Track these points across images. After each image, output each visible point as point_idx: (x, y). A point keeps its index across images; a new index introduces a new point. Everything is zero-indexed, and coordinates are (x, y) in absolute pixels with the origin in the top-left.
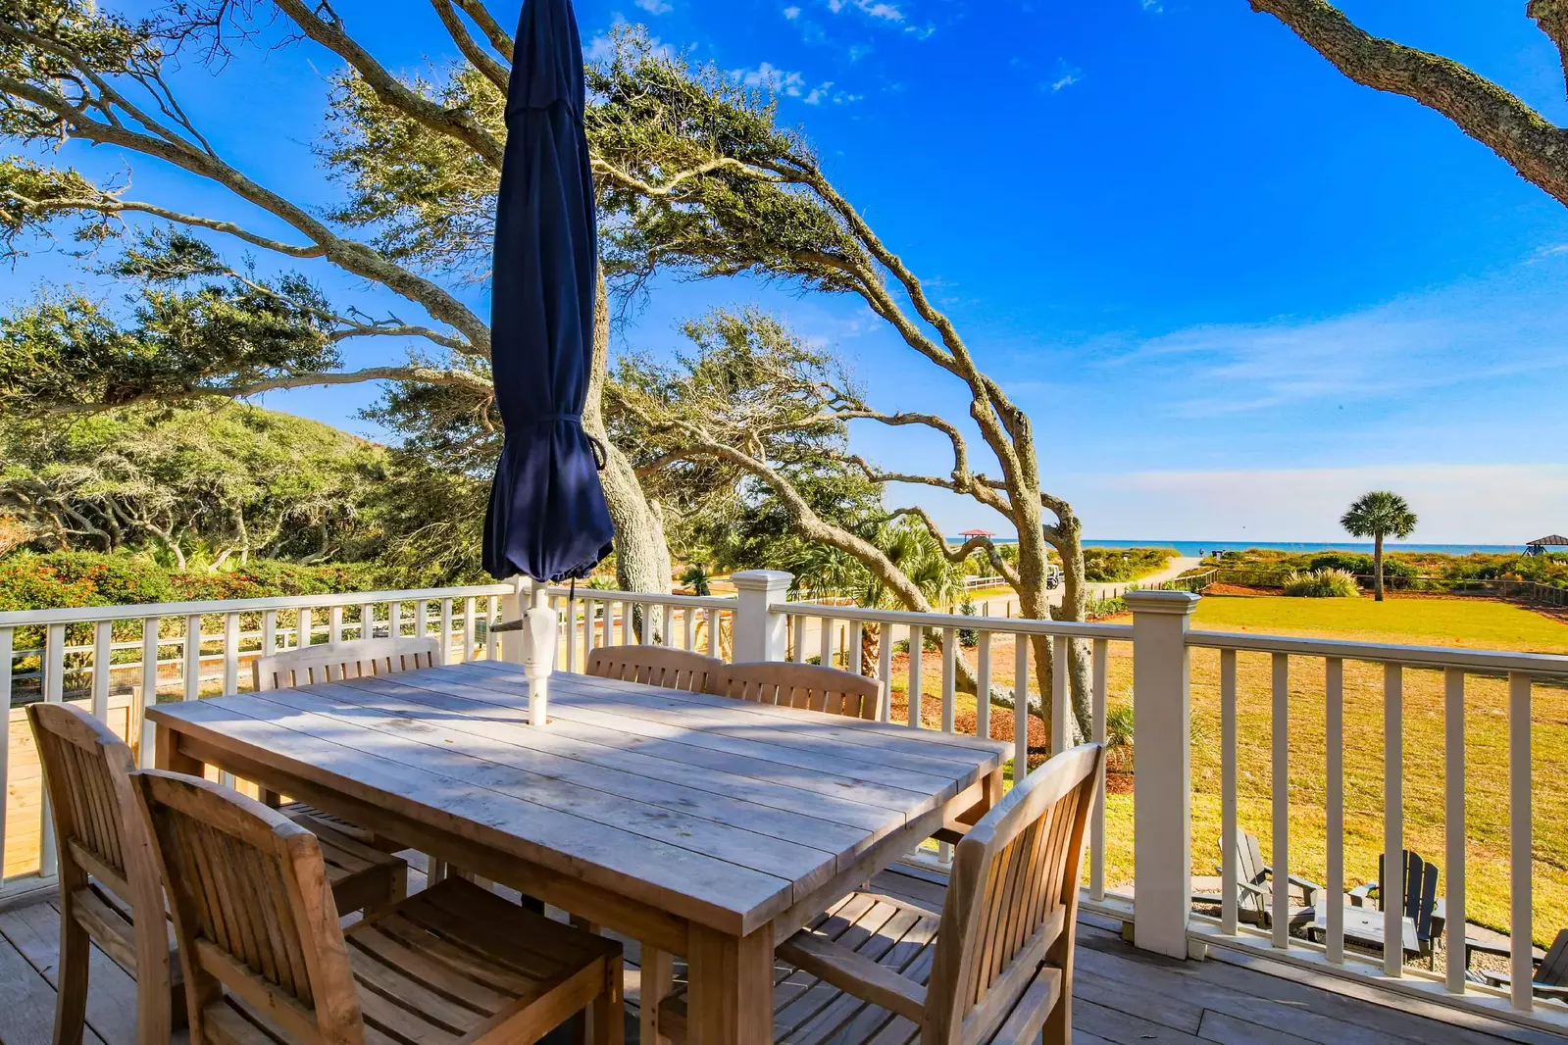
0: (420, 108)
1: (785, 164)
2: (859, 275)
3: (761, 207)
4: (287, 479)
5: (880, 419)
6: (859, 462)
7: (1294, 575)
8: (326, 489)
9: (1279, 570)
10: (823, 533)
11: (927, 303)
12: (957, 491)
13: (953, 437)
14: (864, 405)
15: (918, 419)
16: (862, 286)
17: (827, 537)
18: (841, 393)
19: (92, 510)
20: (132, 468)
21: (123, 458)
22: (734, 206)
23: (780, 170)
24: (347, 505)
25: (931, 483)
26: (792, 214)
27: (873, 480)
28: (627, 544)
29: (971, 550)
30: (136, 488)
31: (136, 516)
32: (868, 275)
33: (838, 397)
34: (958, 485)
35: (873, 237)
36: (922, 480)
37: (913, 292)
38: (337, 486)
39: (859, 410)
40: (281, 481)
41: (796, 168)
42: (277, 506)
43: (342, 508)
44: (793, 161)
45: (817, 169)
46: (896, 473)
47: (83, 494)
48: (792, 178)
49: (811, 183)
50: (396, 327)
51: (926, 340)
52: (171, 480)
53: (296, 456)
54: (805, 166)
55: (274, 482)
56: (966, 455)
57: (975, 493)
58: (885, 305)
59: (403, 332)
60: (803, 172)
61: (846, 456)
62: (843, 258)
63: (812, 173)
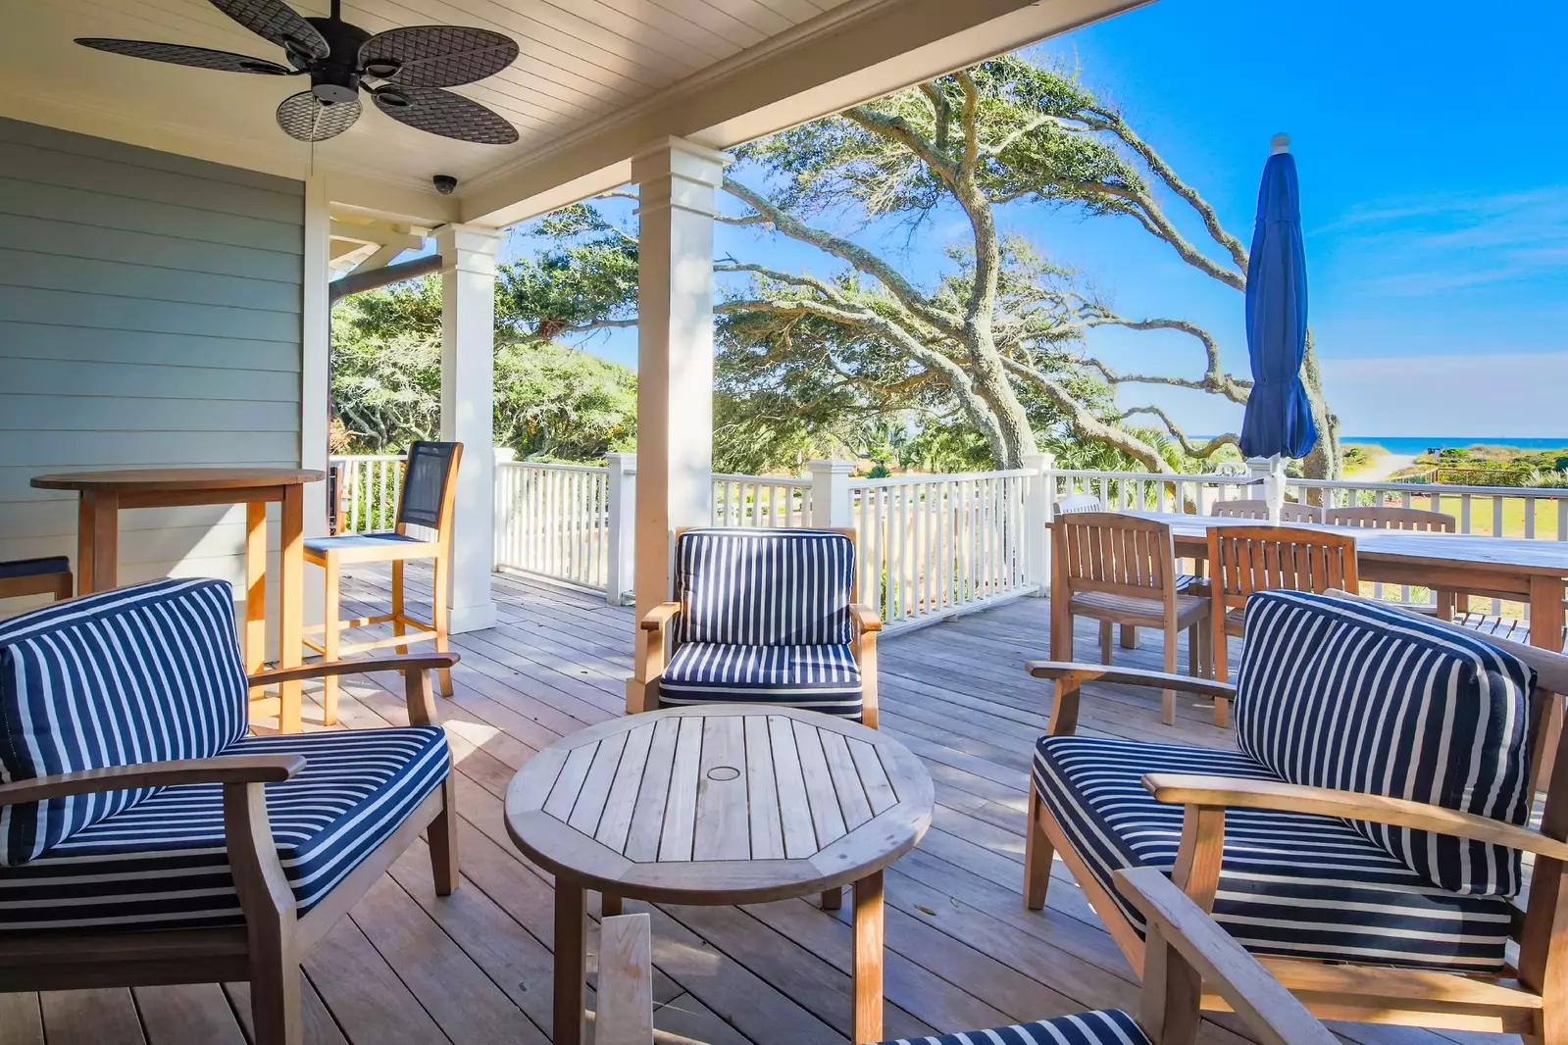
0: (870, 119)
1: (1092, 116)
2: (1140, 202)
3: (1052, 147)
4: (521, 386)
5: (1129, 325)
6: (1098, 365)
7: (1536, 474)
8: (554, 395)
9: (1514, 469)
10: (1099, 432)
11: (1220, 228)
12: (1210, 391)
13: (1206, 341)
14: (1111, 314)
15: (1167, 324)
16: (1140, 211)
17: (1103, 435)
18: (1089, 302)
19: (367, 413)
20: (404, 379)
21: (397, 370)
22: (1028, 149)
23: (1088, 122)
24: (567, 408)
25: (1174, 383)
26: (1079, 150)
27: (1112, 381)
28: (1018, 442)
29: (1218, 447)
30: (406, 396)
31: (402, 420)
32: (1147, 201)
33: (1086, 306)
34: (1209, 385)
35: (1171, 173)
36: (1164, 381)
37: (1209, 218)
38: (562, 391)
39: (1107, 317)
40: (517, 388)
41: (1100, 117)
42: (513, 411)
43: (563, 411)
44: (1099, 112)
45: (1121, 118)
46: (1136, 374)
47: (368, 400)
48: (1097, 127)
49: (1115, 130)
50: (732, 265)
51: (1202, 257)
52: (432, 388)
53: (528, 366)
54: (1110, 117)
55: (511, 389)
56: (1219, 358)
57: (1228, 393)
58: (1162, 227)
59: (739, 268)
60: (1109, 121)
61: (1084, 359)
62: (1125, 187)
63: (1117, 122)
